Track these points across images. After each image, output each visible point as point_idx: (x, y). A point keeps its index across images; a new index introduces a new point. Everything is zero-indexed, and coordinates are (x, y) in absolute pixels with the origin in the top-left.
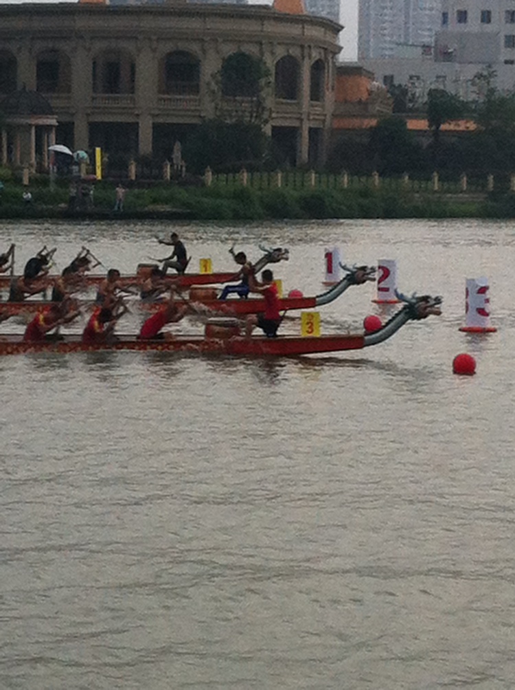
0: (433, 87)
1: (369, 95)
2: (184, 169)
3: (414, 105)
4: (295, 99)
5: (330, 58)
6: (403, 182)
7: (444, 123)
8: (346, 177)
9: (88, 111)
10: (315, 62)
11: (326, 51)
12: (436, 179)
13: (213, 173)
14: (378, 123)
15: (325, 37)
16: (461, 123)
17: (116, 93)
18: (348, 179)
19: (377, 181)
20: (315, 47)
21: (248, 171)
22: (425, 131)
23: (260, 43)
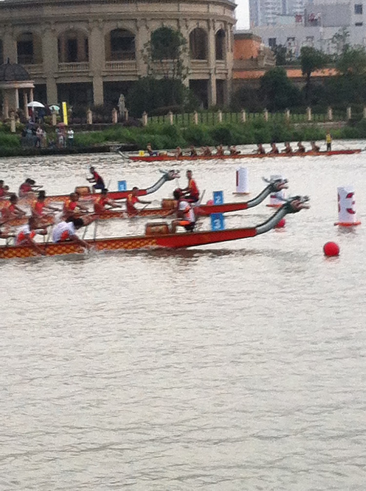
0: (305, 45)
1: (259, 53)
2: (127, 114)
3: (291, 59)
4: (205, 59)
5: (229, 28)
6: (286, 116)
7: (313, 71)
8: (244, 114)
9: (56, 76)
10: (218, 31)
11: (225, 22)
12: (310, 112)
13: (148, 116)
14: (266, 73)
15: (224, 13)
16: (326, 70)
17: (75, 61)
18: (246, 115)
19: (267, 117)
20: (217, 20)
21: (174, 114)
22: (300, 78)
23: (178, 20)
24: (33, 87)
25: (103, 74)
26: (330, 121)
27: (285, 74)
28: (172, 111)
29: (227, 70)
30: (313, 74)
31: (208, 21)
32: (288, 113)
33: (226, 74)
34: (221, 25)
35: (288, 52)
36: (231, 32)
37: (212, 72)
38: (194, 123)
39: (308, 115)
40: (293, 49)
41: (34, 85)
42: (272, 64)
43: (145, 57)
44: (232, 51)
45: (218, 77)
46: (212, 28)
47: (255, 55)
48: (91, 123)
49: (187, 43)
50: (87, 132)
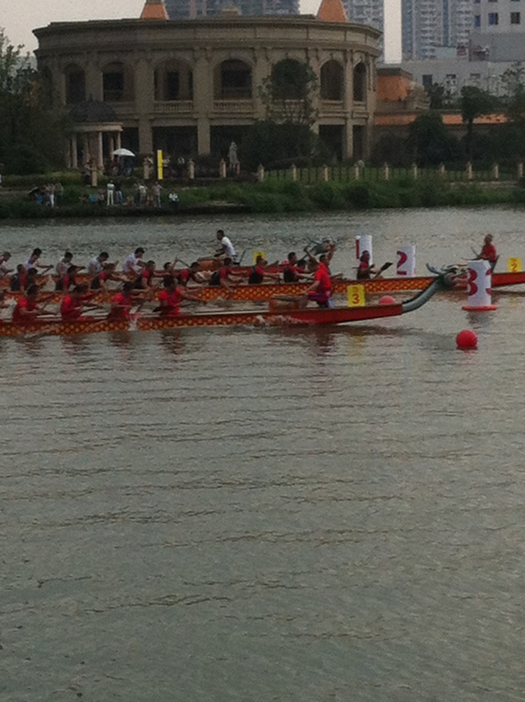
0: (467, 85)
1: (408, 94)
2: (238, 167)
3: (449, 102)
4: (340, 100)
5: (371, 62)
6: (440, 173)
7: (477, 118)
8: (387, 169)
9: (152, 117)
10: (357, 66)
11: (367, 54)
12: (470, 168)
13: (265, 171)
14: (417, 119)
15: (366, 42)
16: (492, 116)
17: (176, 99)
18: (389, 171)
19: (416, 173)
20: (356, 52)
21: (298, 167)
22: (459, 125)
23: (306, 50)
24: (121, 130)
25: (210, 116)
26: (496, 180)
27: (440, 120)
28: (295, 164)
29: (368, 114)
30: (476, 121)
31: (345, 52)
32: (443, 169)
33: (367, 119)
34: (361, 57)
35: (445, 92)
36: (374, 66)
37: (349, 116)
38: (324, 179)
39: (468, 172)
40: (453, 89)
41: (123, 128)
42: (426, 107)
43: (264, 95)
44: (374, 90)
45: (357, 123)
46: (349, 62)
47: (404, 96)
48: (192, 177)
49: (317, 79)
50: (188, 188)
